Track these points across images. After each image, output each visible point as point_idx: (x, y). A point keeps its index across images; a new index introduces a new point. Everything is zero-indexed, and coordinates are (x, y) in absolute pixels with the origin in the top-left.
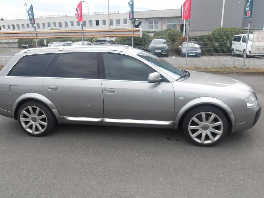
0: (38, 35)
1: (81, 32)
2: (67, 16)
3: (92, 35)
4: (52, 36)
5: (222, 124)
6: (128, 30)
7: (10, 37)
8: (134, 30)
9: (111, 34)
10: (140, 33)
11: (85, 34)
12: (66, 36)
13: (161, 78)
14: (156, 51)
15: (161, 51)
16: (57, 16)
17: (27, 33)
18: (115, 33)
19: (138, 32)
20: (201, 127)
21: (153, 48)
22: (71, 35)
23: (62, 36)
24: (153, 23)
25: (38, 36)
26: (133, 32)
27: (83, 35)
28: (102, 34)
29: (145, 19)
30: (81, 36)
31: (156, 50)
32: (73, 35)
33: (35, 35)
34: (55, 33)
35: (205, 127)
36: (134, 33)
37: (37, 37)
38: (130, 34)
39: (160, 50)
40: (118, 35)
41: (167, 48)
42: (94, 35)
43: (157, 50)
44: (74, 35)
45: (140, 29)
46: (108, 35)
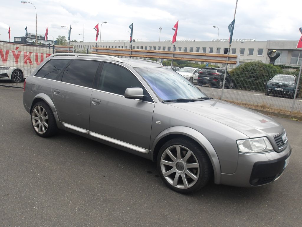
0: (133, 53)
1: (172, 54)
2: (195, 41)
3: (182, 58)
4: (144, 55)
5: (198, 166)
6: (222, 56)
7: (110, 53)
8: (229, 56)
9: (202, 58)
10: (236, 61)
11: (176, 56)
12: (157, 56)
13: (143, 96)
14: (276, 89)
15: (282, 90)
16: (185, 41)
17: (124, 51)
18: (207, 57)
19: (234, 59)
20: (175, 164)
21: (273, 84)
22: (162, 56)
23: (154, 56)
24: (299, 57)
25: (133, 55)
26: (228, 58)
27: (174, 57)
28: (193, 58)
29: (287, 51)
30: (171, 58)
31: (276, 87)
32: (163, 56)
33: (130, 53)
34: (148, 52)
35: (180, 166)
36: (230, 60)
37: (131, 55)
38: (224, 60)
39: (283, 88)
40: (210, 60)
41: (293, 87)
42: (184, 58)
43: (278, 88)
44: (165, 57)
45: (237, 56)
46: (199, 59)
